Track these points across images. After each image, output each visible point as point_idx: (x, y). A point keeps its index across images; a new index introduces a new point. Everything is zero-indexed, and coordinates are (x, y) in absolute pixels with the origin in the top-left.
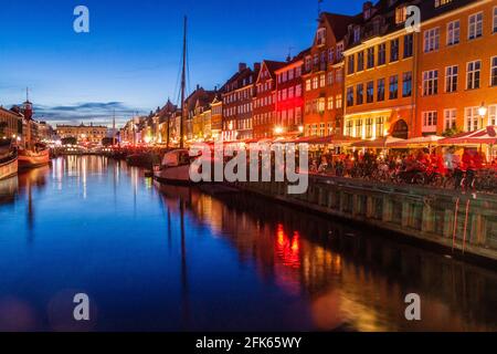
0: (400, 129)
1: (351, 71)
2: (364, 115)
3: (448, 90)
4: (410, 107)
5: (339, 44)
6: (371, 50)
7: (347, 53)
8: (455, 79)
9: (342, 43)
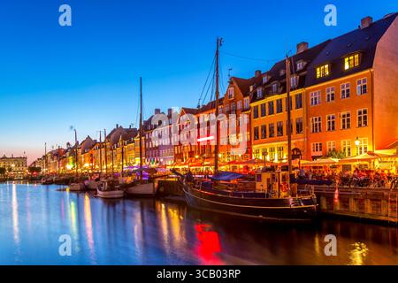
0: (295, 154)
1: (256, 116)
2: (268, 146)
3: (329, 129)
4: (302, 140)
5: (246, 99)
6: (271, 104)
7: (253, 105)
8: (333, 122)
9: (248, 98)
